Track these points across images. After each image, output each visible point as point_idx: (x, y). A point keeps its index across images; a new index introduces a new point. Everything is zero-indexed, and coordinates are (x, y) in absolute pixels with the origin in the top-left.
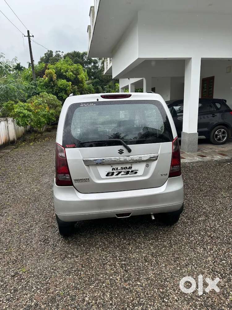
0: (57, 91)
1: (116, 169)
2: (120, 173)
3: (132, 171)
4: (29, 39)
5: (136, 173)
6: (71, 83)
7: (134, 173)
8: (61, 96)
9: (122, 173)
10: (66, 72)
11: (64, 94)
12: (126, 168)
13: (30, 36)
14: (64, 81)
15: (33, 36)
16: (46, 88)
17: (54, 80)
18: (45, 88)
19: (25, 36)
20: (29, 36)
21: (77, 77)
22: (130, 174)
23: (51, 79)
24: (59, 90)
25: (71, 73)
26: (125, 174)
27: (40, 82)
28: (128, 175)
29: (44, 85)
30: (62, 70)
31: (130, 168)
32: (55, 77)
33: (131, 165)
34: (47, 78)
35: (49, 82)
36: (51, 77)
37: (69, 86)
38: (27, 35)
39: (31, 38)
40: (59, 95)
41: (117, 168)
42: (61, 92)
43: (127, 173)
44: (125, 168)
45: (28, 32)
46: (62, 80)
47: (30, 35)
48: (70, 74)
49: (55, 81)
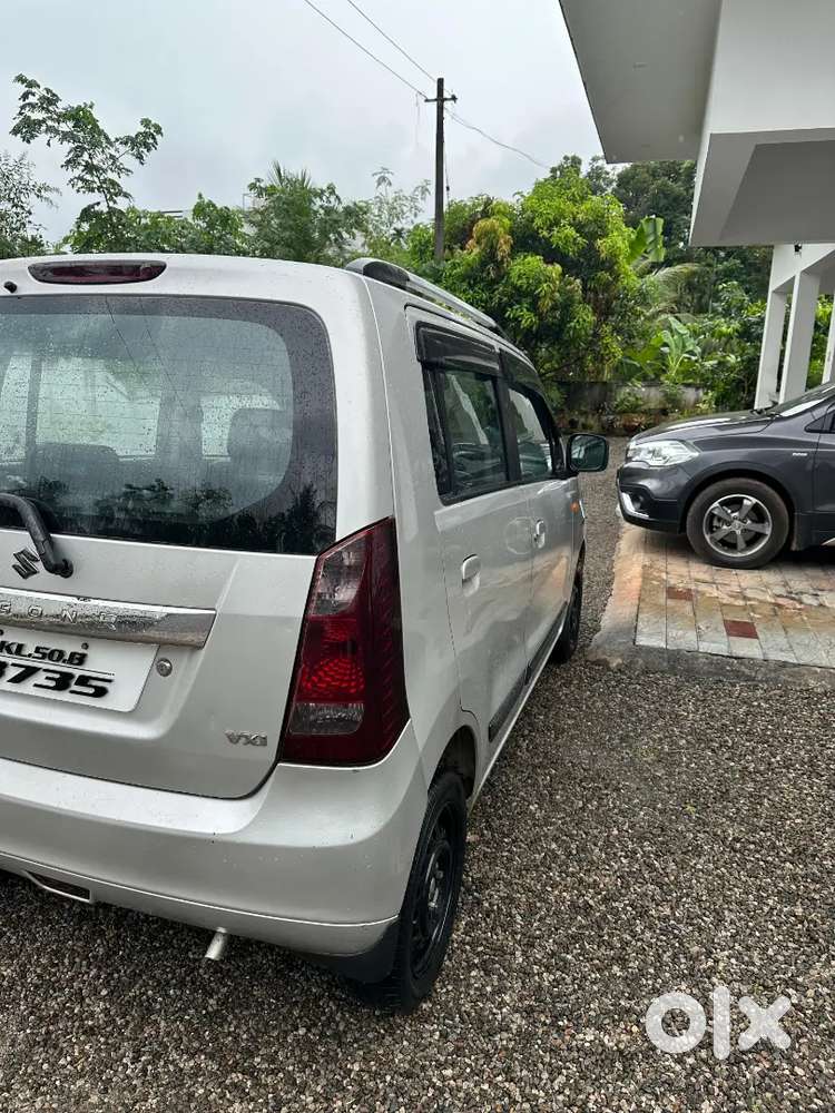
0: (505, 299)
1: (14, 648)
2: (30, 672)
3: (83, 681)
4: (440, 110)
5: (100, 692)
6: (558, 267)
7: (92, 691)
8: (516, 319)
9: (40, 678)
10: (550, 229)
11: (528, 310)
12: (56, 654)
13: (446, 99)
14: (534, 262)
15: (454, 98)
16: (471, 287)
17: (499, 258)
18: (465, 285)
19: (427, 101)
20: (440, 99)
21: (591, 246)
22: (72, 692)
23: (490, 256)
24: (511, 296)
25: (571, 231)
26: (52, 684)
27: (454, 266)
28: (65, 696)
29: (463, 278)
30: (538, 222)
31: (80, 659)
32: (504, 248)
33: (86, 646)
34: (476, 250)
35: (483, 264)
36: (492, 247)
37: (549, 279)
38: (435, 96)
39: (447, 105)
40: (507, 315)
41: (20, 647)
42: (518, 302)
43: (63, 682)
44: (53, 652)
45: (440, 82)
46: (529, 258)
47: (446, 95)
48: (566, 236)
49: (502, 261)
